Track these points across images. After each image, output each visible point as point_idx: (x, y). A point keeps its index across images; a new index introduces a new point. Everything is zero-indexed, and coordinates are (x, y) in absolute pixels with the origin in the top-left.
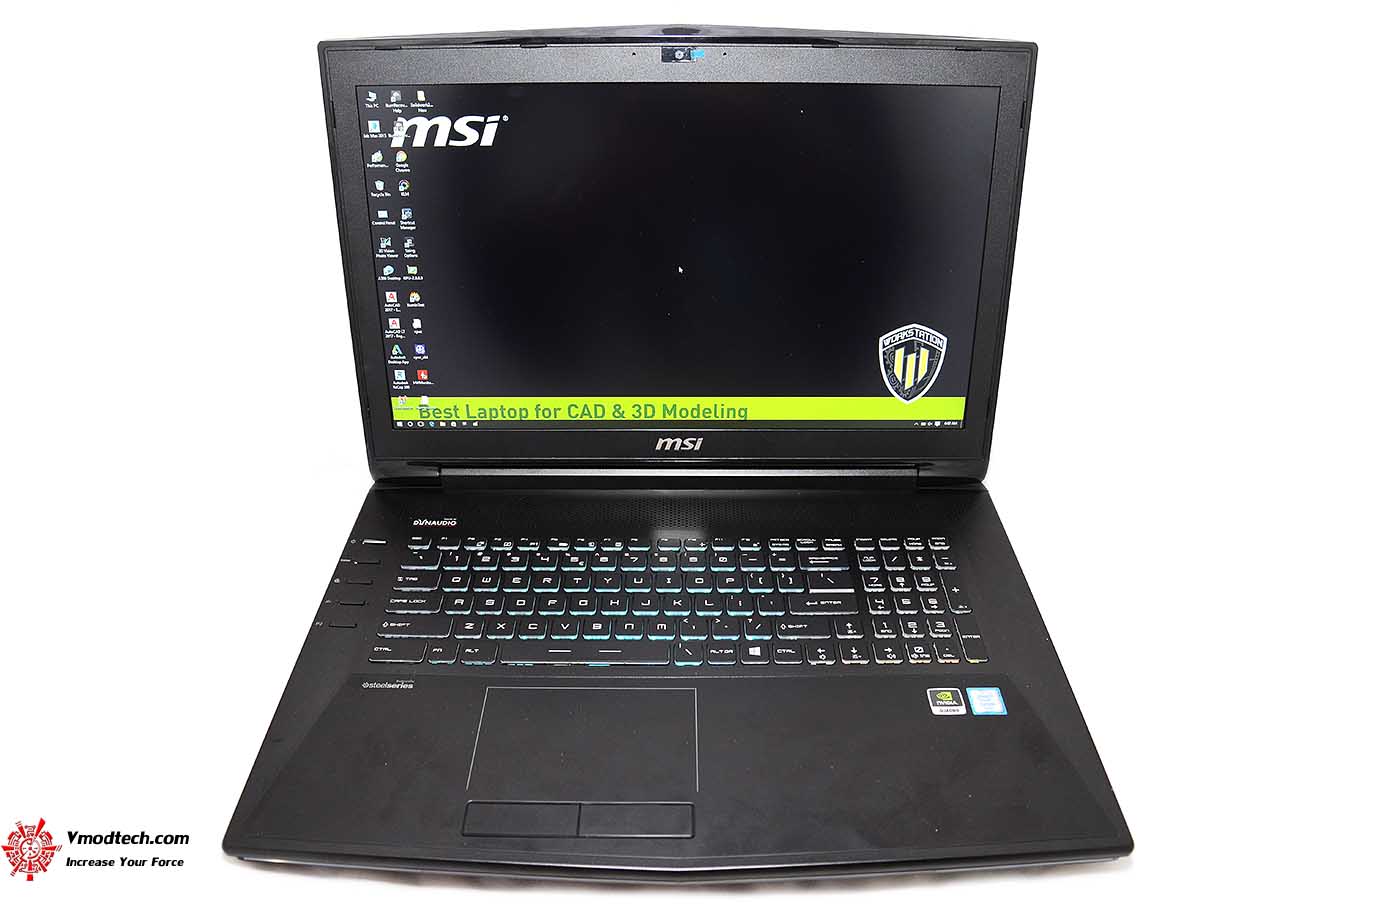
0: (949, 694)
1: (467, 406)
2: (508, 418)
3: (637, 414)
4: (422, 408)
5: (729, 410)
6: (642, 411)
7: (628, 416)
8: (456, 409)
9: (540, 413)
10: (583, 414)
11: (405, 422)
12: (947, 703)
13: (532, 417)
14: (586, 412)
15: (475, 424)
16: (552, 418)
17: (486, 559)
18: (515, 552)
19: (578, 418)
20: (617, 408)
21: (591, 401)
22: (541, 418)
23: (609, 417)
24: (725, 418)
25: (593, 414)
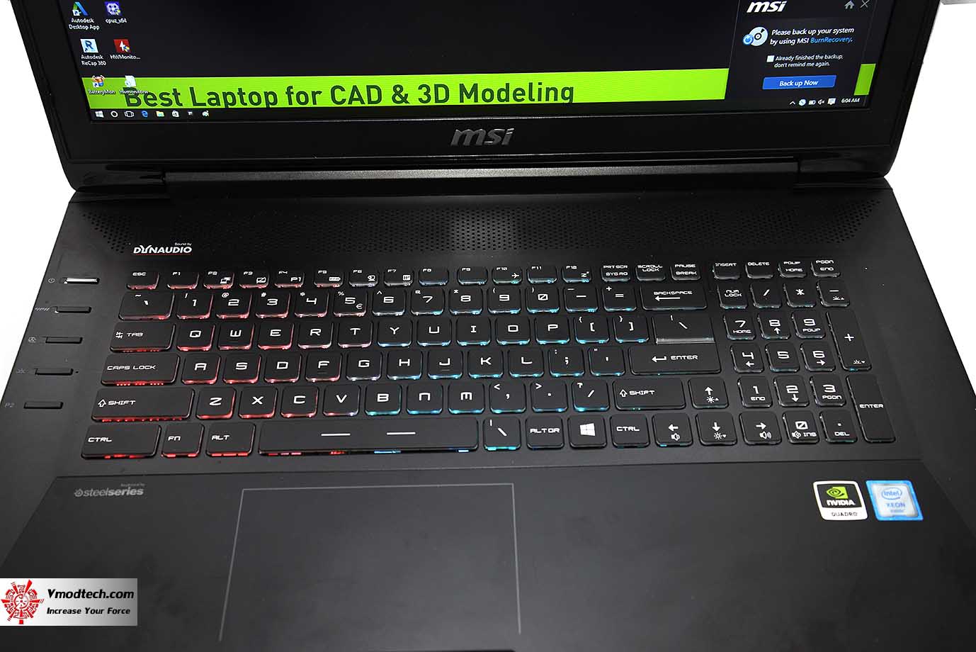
0: (843, 490)
1: (192, 89)
2: (250, 106)
3: (425, 98)
4: (129, 93)
5: (548, 90)
6: (432, 93)
7: (413, 101)
8: (176, 94)
9: (294, 97)
10: (352, 99)
11: (107, 112)
12: (841, 503)
13: (283, 103)
14: (356, 96)
15: (206, 114)
16: (310, 104)
17: (234, 302)
18: (272, 291)
19: (346, 105)
20: (398, 90)
21: (362, 81)
22: (295, 104)
23: (387, 101)
24: (543, 101)
25: (365, 99)
